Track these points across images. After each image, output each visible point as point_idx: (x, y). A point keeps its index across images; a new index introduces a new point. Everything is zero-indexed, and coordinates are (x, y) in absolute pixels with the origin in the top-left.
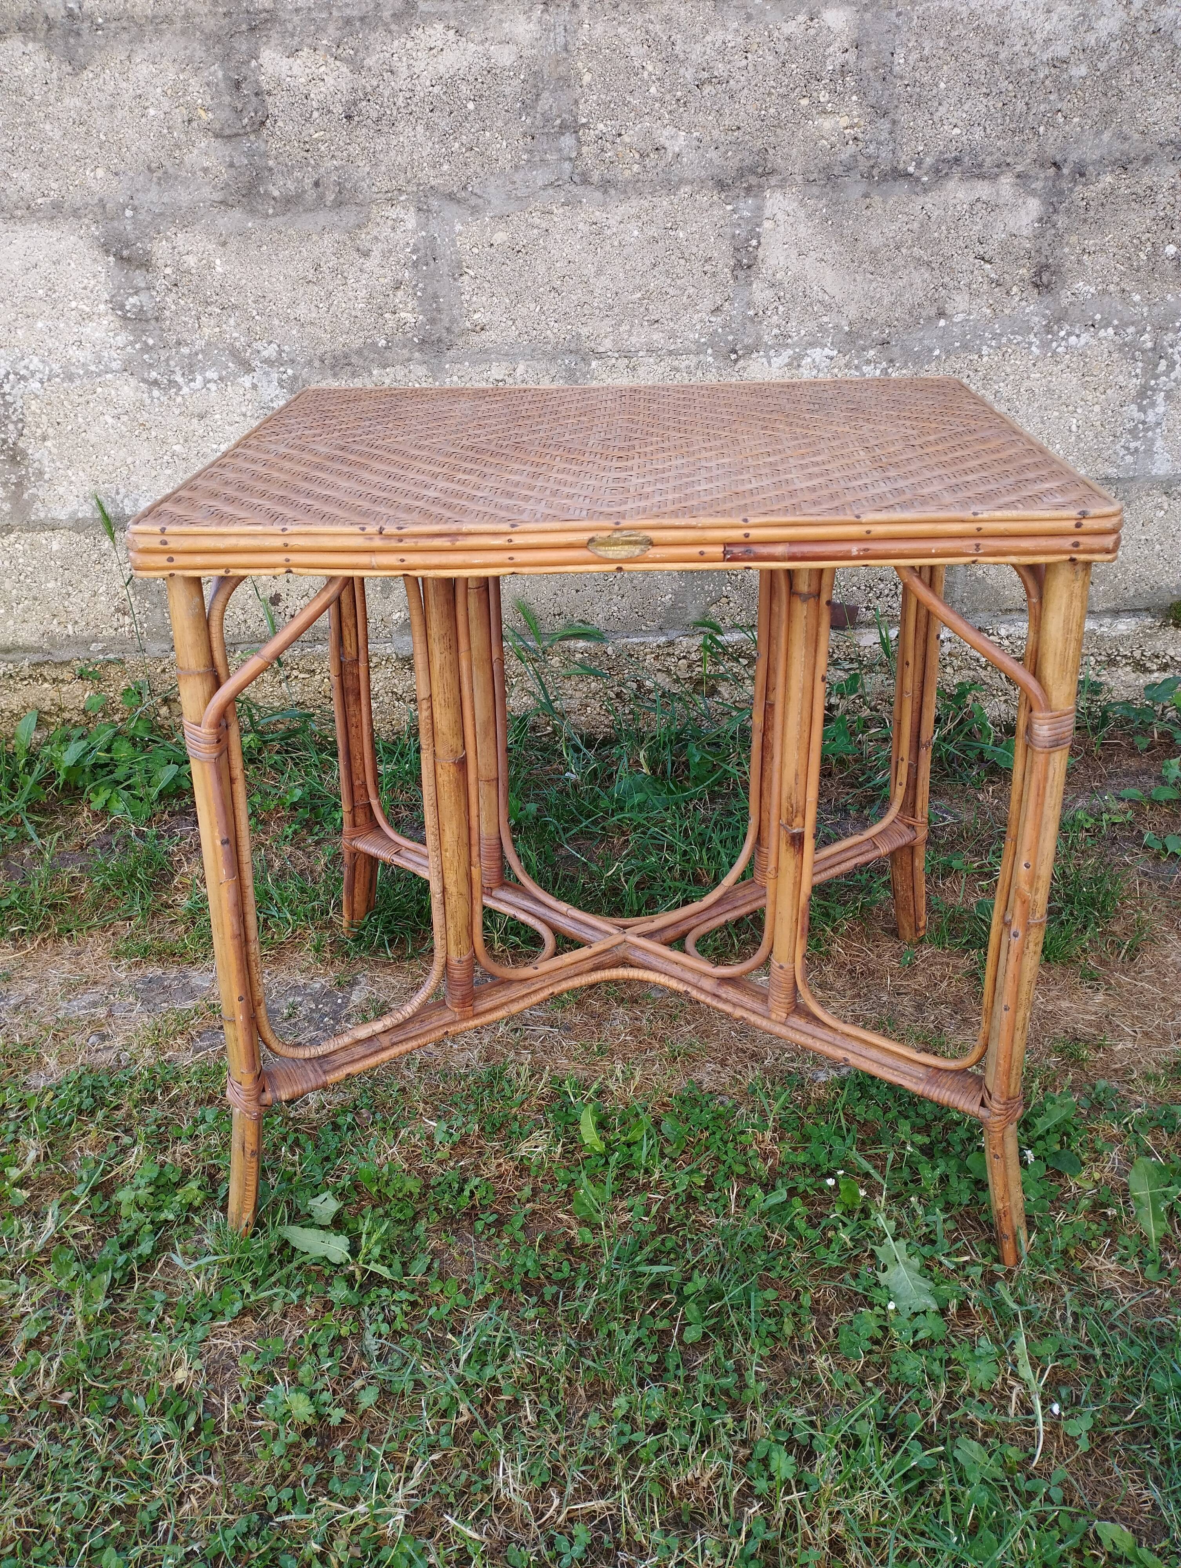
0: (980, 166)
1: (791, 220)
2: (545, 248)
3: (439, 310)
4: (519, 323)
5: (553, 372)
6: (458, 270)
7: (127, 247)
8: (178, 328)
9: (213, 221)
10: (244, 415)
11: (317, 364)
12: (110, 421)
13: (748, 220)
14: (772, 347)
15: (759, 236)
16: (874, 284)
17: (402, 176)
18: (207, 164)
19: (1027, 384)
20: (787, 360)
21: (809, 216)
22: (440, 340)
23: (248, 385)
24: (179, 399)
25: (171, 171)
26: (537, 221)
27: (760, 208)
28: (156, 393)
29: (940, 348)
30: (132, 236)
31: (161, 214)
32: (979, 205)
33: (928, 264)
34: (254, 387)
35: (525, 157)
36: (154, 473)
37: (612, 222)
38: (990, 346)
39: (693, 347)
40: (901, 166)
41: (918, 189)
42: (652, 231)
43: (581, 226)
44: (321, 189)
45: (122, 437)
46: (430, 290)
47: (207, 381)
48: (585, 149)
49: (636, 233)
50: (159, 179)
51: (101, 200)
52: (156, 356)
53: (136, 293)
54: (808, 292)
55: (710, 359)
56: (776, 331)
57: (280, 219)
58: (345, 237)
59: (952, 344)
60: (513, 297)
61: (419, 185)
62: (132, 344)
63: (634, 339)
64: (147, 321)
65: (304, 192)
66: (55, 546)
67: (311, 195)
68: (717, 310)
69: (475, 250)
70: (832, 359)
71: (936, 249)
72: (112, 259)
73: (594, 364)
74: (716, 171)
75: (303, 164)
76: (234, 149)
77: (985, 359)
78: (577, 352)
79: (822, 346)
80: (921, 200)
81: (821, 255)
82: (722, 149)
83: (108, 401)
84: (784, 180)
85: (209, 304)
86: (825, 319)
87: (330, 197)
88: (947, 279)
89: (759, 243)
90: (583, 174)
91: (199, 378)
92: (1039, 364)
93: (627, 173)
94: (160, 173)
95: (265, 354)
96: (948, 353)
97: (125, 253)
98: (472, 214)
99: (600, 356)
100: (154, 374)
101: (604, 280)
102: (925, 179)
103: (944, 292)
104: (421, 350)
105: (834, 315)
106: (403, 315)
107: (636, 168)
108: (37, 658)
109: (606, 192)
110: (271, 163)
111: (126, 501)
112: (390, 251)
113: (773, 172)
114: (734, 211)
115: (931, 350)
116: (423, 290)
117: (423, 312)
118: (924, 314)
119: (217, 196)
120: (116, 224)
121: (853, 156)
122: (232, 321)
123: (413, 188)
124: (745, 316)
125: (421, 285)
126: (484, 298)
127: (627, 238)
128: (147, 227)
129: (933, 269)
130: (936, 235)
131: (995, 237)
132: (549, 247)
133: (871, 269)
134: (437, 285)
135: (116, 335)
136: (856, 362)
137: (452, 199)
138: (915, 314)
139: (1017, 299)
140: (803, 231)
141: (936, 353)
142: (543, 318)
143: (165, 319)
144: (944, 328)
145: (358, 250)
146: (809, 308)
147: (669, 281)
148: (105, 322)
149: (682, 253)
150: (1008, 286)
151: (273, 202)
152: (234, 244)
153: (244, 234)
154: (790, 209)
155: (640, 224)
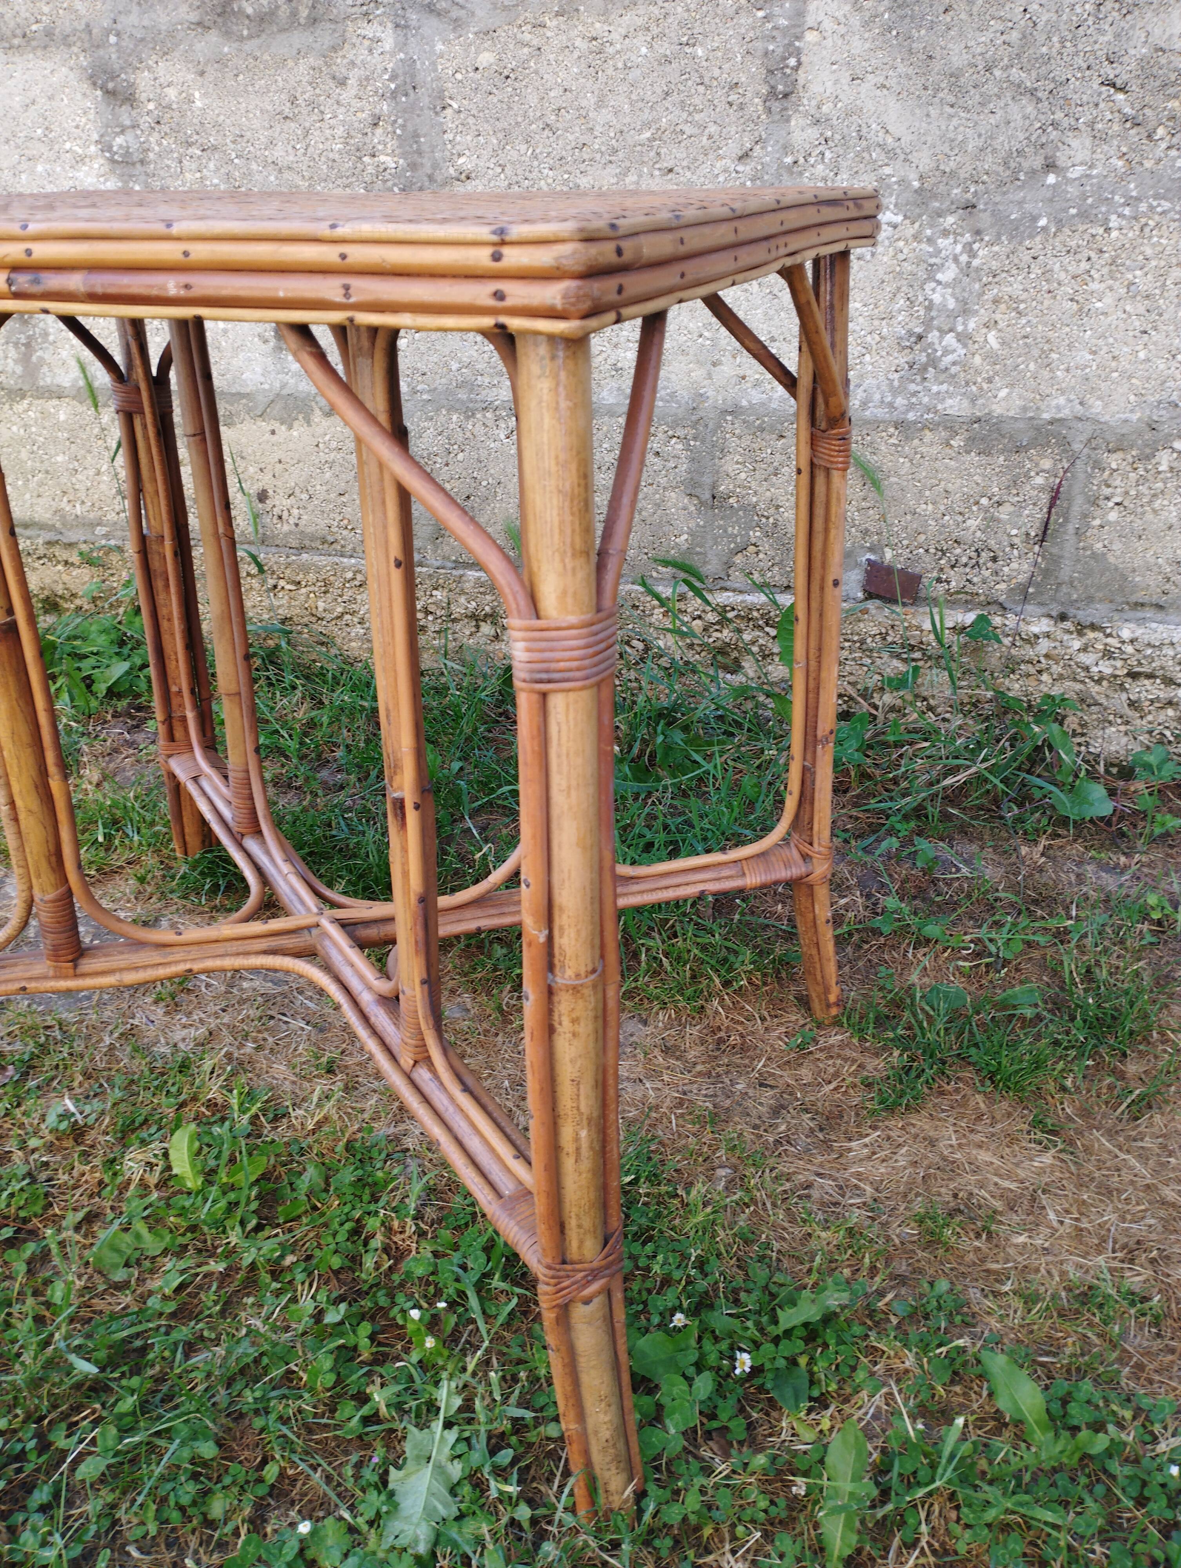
1: (842, 29)
2: (536, 72)
3: (419, 153)
4: (509, 170)
6: (440, 102)
7: (112, 79)
8: (162, 173)
9: (191, 46)
13: (785, 31)
15: (798, 52)
16: (955, 122)
21: (866, 25)
26: (527, 37)
27: (800, 15)
29: (1048, 215)
30: (116, 66)
31: (142, 40)
33: (1032, 92)
37: (615, 36)
38: (1121, 216)
42: (665, 48)
43: (578, 42)
46: (410, 128)
49: (644, 50)
51: (88, 25)
53: (122, 132)
54: (864, 132)
57: (255, 42)
58: (320, 62)
59: (1066, 210)
60: (501, 135)
64: (133, 164)
65: (278, 7)
66: (62, 417)
67: (285, 11)
68: (744, 157)
69: (459, 76)
70: (895, 227)
71: (1043, 70)
72: (99, 93)
77: (1114, 234)
81: (881, 79)
85: (190, 145)
86: (887, 170)
87: (304, 13)
88: (1059, 115)
89: (800, 63)
96: (1060, 224)
97: (110, 85)
98: (454, 30)
101: (604, 116)
103: (1054, 134)
106: (383, 158)
108: (51, 536)
112: (367, 79)
114: (767, 18)
115: (1035, 219)
116: (403, 127)
117: (404, 155)
118: (1026, 165)
119: (194, 17)
120: (101, 52)
122: (211, 165)
124: (781, 165)
125: (400, 121)
126: (469, 138)
127: (633, 58)
128: (130, 55)
129: (1039, 100)
130: (1044, 50)
131: (1132, 52)
132: (541, 71)
133: (951, 99)
134: (418, 120)
135: (106, 180)
136: (929, 232)
137: (432, 11)
138: (1013, 165)
139: (1164, 145)
140: (858, 46)
141: (1043, 222)
142: (536, 163)
143: (149, 163)
144: (1054, 186)
145: (334, 78)
146: (865, 155)
147: (685, 115)
148: (96, 166)
149: (701, 77)
150: (1150, 127)
151: (247, 22)
152: (212, 72)
153: (220, 61)
154: (839, 14)
155: (649, 39)
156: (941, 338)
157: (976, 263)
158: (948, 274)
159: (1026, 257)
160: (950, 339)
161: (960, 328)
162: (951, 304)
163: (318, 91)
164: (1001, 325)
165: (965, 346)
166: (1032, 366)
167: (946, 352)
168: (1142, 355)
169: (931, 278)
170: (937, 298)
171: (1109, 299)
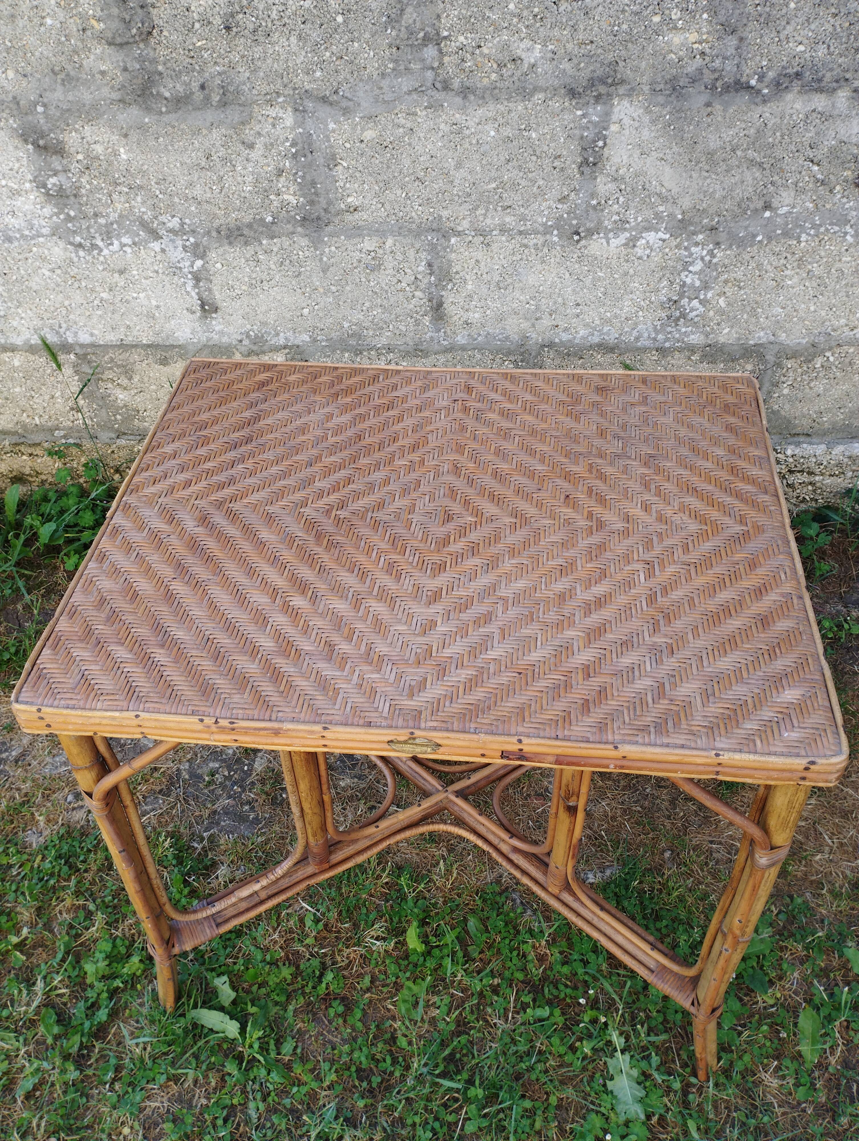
0: (820, 80)
1: (637, 124)
2: (410, 144)
3: (316, 194)
4: (387, 206)
5: (417, 246)
6: (332, 161)
7: (42, 138)
8: (94, 203)
9: (114, 117)
10: (157, 272)
11: (214, 234)
12: (47, 273)
13: (596, 124)
14: (611, 230)
15: (605, 138)
16: (708, 181)
17: (279, 81)
18: (103, 68)
19: (838, 265)
20: (624, 241)
21: (653, 122)
22: (318, 218)
23: (158, 249)
24: (101, 259)
25: (72, 73)
26: (402, 121)
27: (607, 114)
28: (81, 253)
29: (763, 234)
30: (45, 128)
31: (68, 110)
32: (814, 115)
33: (761, 164)
34: (163, 251)
35: (391, 66)
36: (88, 313)
37: (470, 123)
38: (808, 234)
39: (541, 229)
40: (744, 79)
41: (758, 100)
42: (507, 132)
43: (442, 126)
44: (206, 92)
45: (58, 285)
46: (308, 178)
47: (123, 245)
48: (446, 59)
49: (492, 133)
50: (63, 80)
51: (15, 98)
52: (78, 225)
53: (55, 175)
54: (647, 186)
55: (556, 239)
56: (616, 218)
57: (172, 116)
58: (231, 132)
59: (775, 231)
60: (382, 185)
61: (295, 89)
62: (57, 215)
63: (488, 221)
65: (192, 93)
66: (17, 363)
67: (198, 96)
68: (563, 199)
69: (348, 145)
70: (664, 241)
71: (769, 152)
72: (30, 147)
73: (453, 240)
74: (568, 80)
75: (189, 70)
76: (127, 56)
77: (803, 244)
78: (439, 230)
79: (657, 231)
80: (760, 109)
81: (661, 155)
82: (575, 61)
83: (44, 259)
84: (633, 89)
85: (117, 184)
86: (661, 208)
87: (216, 98)
88: (776, 178)
89: (605, 144)
90: (445, 81)
91: (116, 242)
92: (852, 250)
93: (486, 81)
94: (62, 76)
95: (170, 225)
96: (770, 239)
97: (41, 142)
98: (344, 115)
99: (459, 234)
100: (78, 239)
101: (462, 173)
102: (766, 91)
103: (772, 189)
104: (302, 226)
105: (669, 205)
106: (286, 197)
107: (494, 76)
108: (15, 439)
109: (465, 97)
110: (160, 68)
111: (68, 333)
112: (272, 144)
113: (622, 82)
114: (584, 116)
115: (754, 236)
117: (304, 196)
118: (752, 206)
119: (116, 96)
120: (30, 118)
121: (700, 70)
122: (139, 199)
123: (289, 91)
124: (589, 205)
125: (300, 173)
126: (356, 185)
127: (484, 138)
128: (58, 121)
129: (764, 169)
130: (770, 140)
131: (826, 143)
132: (414, 144)
133: (707, 167)
134: (315, 173)
135: (42, 208)
136: (686, 244)
137: (325, 102)
138: (743, 206)
139: (839, 196)
140: (646, 134)
141: (759, 238)
142: (409, 202)
143: (82, 196)
144: (768, 218)
145: (243, 143)
146: (647, 200)
147: (521, 174)
148: (32, 197)
149: (534, 151)
150: (832, 185)
151: (165, 102)
152: (134, 136)
153: (142, 128)
154: (635, 115)
155: (496, 126)
156: (689, 303)
157: (715, 260)
158: (698, 266)
159: (747, 257)
160: (695, 303)
161: (702, 297)
162: (698, 283)
163: (229, 151)
164: (728, 294)
165: (704, 306)
166: (745, 316)
167: (692, 310)
168: (812, 308)
169: (685, 269)
170: (688, 281)
171: (796, 280)
